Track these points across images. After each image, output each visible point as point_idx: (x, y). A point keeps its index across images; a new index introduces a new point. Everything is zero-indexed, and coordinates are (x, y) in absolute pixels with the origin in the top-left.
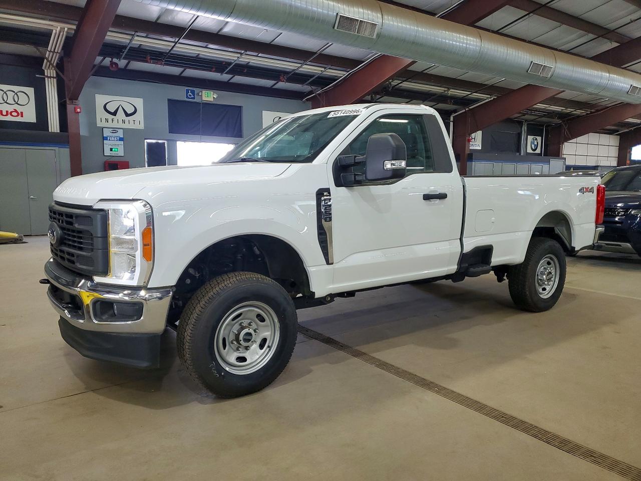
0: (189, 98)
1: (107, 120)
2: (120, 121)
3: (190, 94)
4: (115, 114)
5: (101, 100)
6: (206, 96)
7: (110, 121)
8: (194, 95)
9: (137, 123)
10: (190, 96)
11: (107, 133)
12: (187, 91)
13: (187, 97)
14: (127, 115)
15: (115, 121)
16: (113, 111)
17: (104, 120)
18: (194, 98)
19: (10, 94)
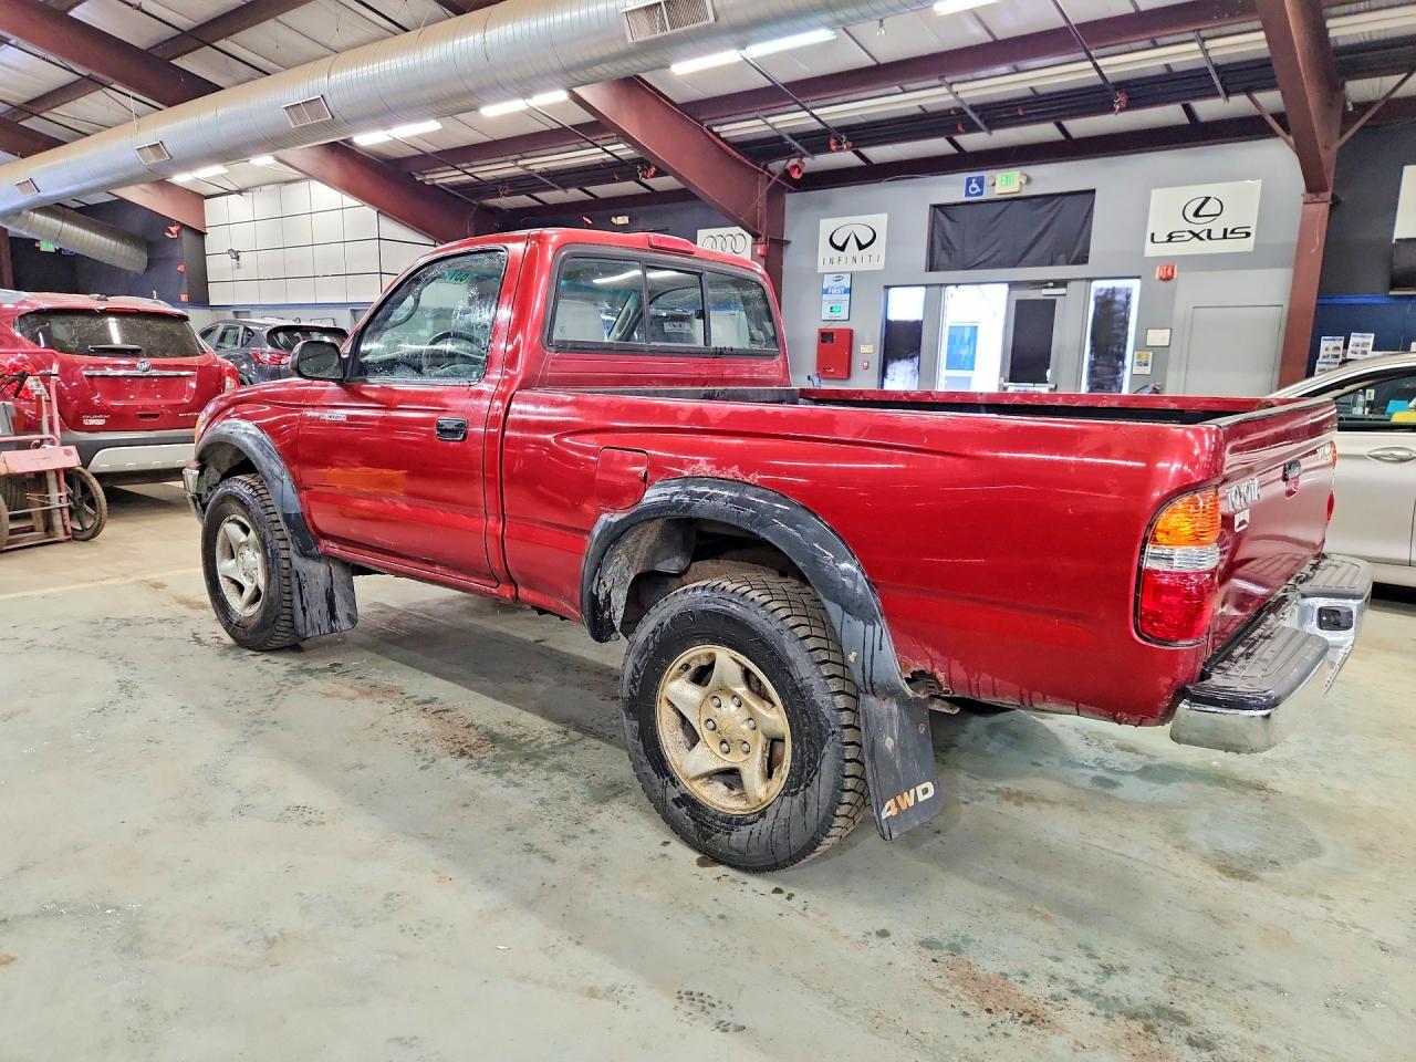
0: (972, 195)
1: (831, 261)
2: (850, 259)
3: (974, 185)
4: (842, 249)
5: (827, 226)
6: (1004, 183)
7: (836, 261)
8: (981, 186)
9: (874, 258)
10: (974, 189)
11: (828, 282)
12: (969, 182)
13: (968, 194)
14: (861, 247)
15: (843, 260)
16: (840, 244)
17: (827, 261)
18: (980, 194)
19: (729, 239)
